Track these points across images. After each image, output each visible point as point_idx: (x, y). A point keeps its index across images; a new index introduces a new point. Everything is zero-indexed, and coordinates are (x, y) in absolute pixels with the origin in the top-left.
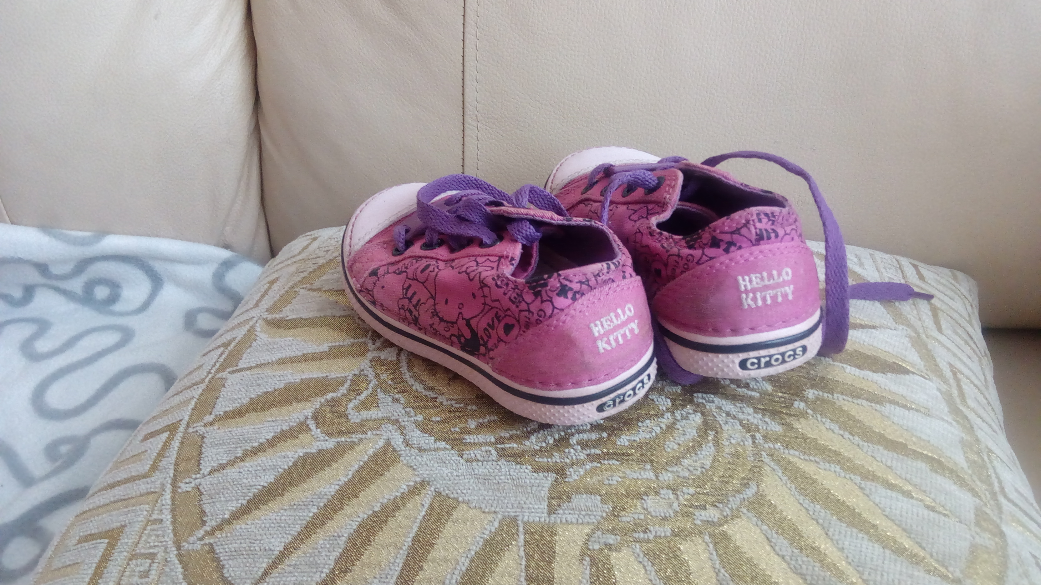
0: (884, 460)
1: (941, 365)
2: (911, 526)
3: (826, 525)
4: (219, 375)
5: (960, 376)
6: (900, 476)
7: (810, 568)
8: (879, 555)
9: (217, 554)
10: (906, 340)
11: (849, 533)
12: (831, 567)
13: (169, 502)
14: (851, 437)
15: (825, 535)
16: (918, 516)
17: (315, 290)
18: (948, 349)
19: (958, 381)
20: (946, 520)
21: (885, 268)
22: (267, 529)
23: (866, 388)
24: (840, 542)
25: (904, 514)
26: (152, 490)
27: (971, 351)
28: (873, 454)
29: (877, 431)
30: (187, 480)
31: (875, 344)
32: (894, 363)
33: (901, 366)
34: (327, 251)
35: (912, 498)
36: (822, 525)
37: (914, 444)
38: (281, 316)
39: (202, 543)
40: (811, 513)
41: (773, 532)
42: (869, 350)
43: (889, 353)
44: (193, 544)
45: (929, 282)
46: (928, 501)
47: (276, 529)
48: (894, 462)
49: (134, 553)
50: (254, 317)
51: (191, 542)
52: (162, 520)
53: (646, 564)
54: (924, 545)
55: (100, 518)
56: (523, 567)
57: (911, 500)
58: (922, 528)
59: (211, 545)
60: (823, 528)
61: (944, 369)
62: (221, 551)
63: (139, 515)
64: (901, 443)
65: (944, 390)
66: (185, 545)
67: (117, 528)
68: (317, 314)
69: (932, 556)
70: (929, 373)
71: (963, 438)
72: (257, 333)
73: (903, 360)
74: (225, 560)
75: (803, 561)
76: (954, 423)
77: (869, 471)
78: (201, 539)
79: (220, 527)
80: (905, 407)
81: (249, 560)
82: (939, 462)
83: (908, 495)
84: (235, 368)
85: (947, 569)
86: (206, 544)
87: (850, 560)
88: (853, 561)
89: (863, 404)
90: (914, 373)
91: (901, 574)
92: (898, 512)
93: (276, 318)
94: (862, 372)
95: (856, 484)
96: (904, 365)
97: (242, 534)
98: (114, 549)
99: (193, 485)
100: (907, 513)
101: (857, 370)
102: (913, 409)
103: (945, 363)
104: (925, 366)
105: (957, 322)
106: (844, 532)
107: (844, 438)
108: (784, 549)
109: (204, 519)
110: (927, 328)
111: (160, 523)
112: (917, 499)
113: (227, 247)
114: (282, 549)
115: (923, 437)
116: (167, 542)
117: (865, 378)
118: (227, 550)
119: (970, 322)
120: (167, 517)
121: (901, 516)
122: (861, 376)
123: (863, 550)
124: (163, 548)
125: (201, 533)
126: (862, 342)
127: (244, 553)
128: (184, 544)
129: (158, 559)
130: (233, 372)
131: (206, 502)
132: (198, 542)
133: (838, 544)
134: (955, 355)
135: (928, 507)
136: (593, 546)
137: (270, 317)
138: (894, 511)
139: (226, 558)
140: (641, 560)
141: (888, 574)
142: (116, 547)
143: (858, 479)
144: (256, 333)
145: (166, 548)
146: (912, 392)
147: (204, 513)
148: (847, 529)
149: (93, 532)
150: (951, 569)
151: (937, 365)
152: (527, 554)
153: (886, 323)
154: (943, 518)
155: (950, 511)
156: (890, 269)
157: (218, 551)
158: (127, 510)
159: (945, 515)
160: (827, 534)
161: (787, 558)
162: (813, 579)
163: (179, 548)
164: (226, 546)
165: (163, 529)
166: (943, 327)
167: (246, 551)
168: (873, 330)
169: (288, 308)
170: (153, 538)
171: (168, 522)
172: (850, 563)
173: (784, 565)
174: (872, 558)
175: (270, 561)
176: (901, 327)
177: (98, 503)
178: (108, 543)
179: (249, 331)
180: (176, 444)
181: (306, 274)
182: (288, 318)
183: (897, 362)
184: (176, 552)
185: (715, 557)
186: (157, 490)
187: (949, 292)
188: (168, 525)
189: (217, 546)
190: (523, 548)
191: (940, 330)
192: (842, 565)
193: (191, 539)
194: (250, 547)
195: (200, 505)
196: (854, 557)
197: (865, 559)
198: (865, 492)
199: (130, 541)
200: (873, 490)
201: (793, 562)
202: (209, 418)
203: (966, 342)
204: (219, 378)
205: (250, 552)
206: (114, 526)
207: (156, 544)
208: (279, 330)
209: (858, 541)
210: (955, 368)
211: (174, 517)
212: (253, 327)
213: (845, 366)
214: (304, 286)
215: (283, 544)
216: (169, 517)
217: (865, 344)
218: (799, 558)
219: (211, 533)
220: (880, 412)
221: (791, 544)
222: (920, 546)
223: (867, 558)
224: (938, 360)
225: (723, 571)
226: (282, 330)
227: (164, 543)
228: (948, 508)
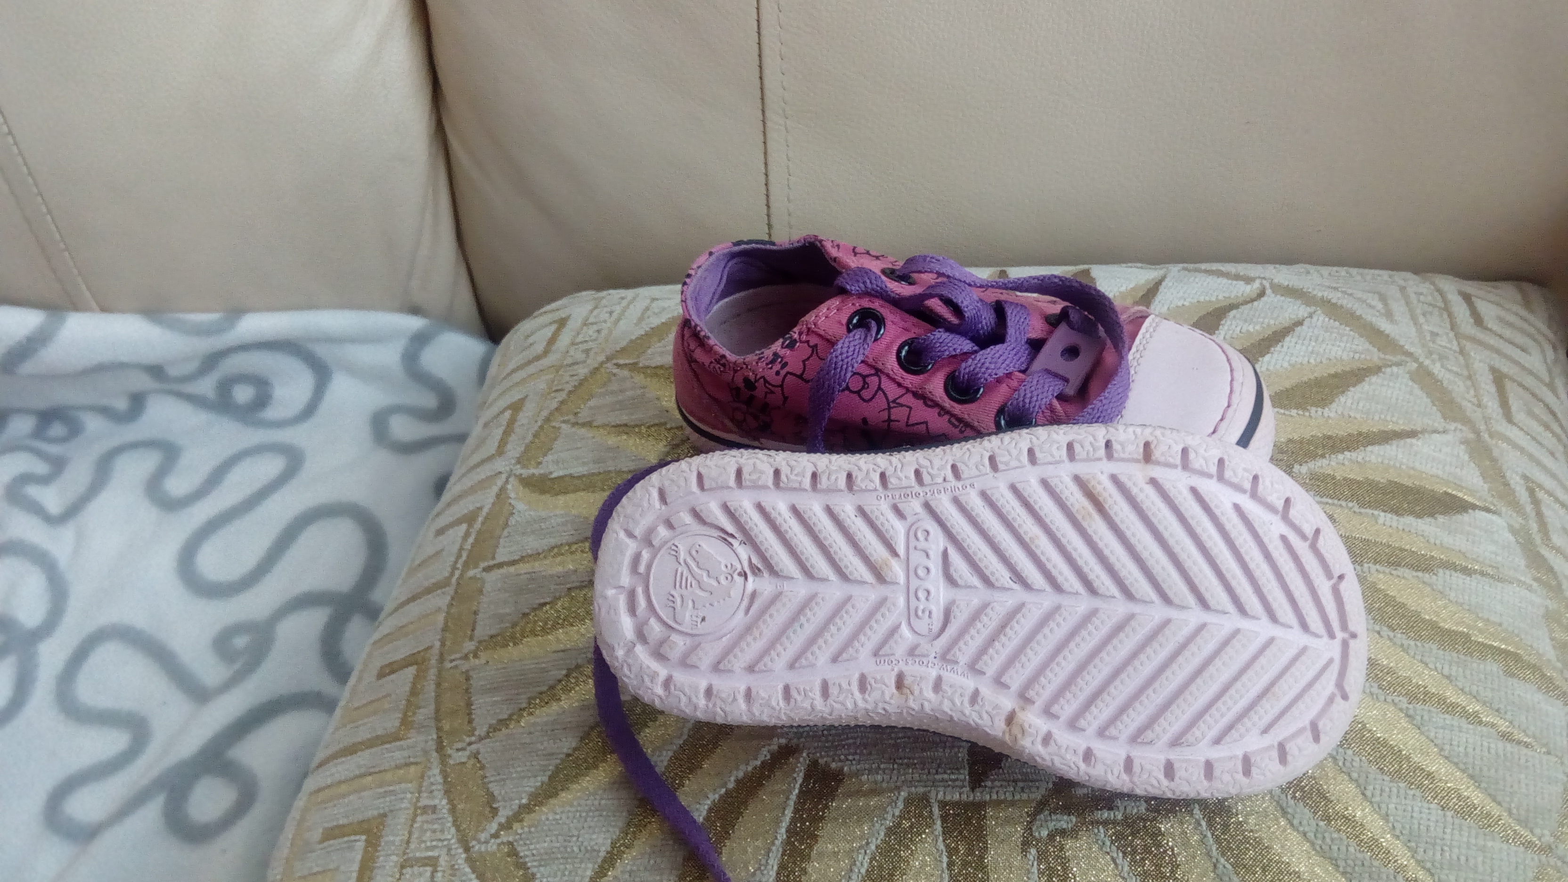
0: (1439, 666)
1: (1512, 482)
2: (1481, 770)
3: (1362, 781)
4: (471, 573)
5: (1541, 495)
6: (1462, 690)
7: (1343, 848)
8: (1437, 821)
9: (521, 857)
10: (1461, 450)
11: (1395, 790)
12: (1373, 845)
13: (439, 779)
14: (1391, 634)
15: (1361, 797)
16: (1489, 752)
17: (583, 425)
18: (1522, 450)
19: (1536, 502)
20: (1529, 752)
21: (1424, 315)
22: (583, 820)
23: (1407, 547)
24: (1383, 806)
25: (1470, 750)
26: (412, 760)
27: (1554, 440)
28: (1424, 659)
29: (1427, 617)
30: (460, 745)
31: (1417, 465)
32: (1446, 493)
33: (1454, 497)
34: (587, 352)
35: (1480, 723)
36: (1357, 781)
37: (1481, 631)
38: (542, 472)
39: (499, 841)
40: (1341, 764)
41: (1289, 797)
42: (1410, 477)
43: (1438, 477)
44: (485, 842)
45: (1489, 326)
46: (1503, 726)
47: (596, 819)
48: (1454, 668)
49: (405, 857)
50: (500, 473)
51: (483, 840)
52: (435, 806)
53: (1115, 855)
54: (1499, 798)
55: (346, 800)
56: (945, 865)
57: (1479, 728)
58: (1496, 771)
59: (510, 843)
60: (1358, 786)
61: (1518, 489)
62: (526, 853)
63: (402, 799)
64: (1462, 634)
65: (1517, 526)
66: (477, 847)
67: (374, 818)
68: (594, 468)
69: (1510, 814)
70: (1495, 501)
71: (1547, 607)
72: (513, 502)
73: (1460, 488)
74: (535, 866)
75: (1332, 840)
76: (1535, 584)
77: (1418, 686)
78: (496, 836)
79: (517, 817)
80: (1466, 571)
81: (568, 866)
82: (1516, 657)
83: (1475, 719)
84: (492, 563)
85: (1532, 832)
86: (503, 843)
87: (1398, 833)
88: (1401, 833)
89: (1405, 575)
90: (1474, 507)
91: (1468, 848)
92: (1461, 749)
93: (534, 475)
94: (1401, 519)
95: (1401, 710)
96: (1460, 495)
97: (552, 828)
98: (377, 851)
99: (467, 753)
100: (1474, 749)
101: (1395, 517)
102: (1475, 571)
103: (1518, 478)
104: (1490, 490)
105: (1534, 395)
106: (1387, 789)
107: (1382, 637)
108: (1305, 822)
109: (494, 806)
110: (1490, 419)
111: (434, 812)
112: (1486, 725)
113: (415, 310)
114: (609, 849)
115: (1493, 618)
116: (449, 840)
117: (1407, 529)
118: (534, 852)
119: (1551, 386)
120: (443, 803)
121: (1466, 754)
122: (1401, 527)
123: (1415, 815)
124: (445, 850)
125: (494, 827)
126: (1398, 465)
127: (559, 856)
128: (474, 843)
129: (441, 866)
130: (488, 569)
131: (492, 779)
132: (493, 841)
133: (1379, 808)
134: (1531, 457)
135: (1506, 737)
136: (1039, 833)
137: (525, 473)
138: (1456, 748)
139: (535, 864)
140: (1108, 850)
141: (1451, 847)
142: (379, 848)
143: (1403, 702)
144: (510, 501)
145: (449, 850)
146: (1474, 542)
147: (491, 797)
148: (1391, 784)
149: (341, 822)
150: (1538, 831)
151: (1507, 484)
152: (947, 846)
153: (1430, 423)
154: (1525, 751)
155: (1534, 737)
156: (1431, 313)
157: (522, 854)
158: (382, 790)
159: (1527, 745)
160: (1363, 794)
161: (1311, 835)
162: (1347, 865)
163: (467, 849)
164: (532, 847)
165: (440, 822)
166: (1514, 409)
167: (561, 853)
168: (1414, 441)
169: (550, 458)
170: (428, 834)
171: (445, 811)
172: (1398, 837)
173: (1307, 846)
174: (1428, 827)
175: (596, 866)
176: (1453, 426)
177: (337, 777)
178: (366, 840)
179: (498, 496)
180: (430, 688)
181: (562, 396)
182: (553, 476)
183: (1450, 491)
184: (464, 856)
185: (1211, 840)
186: (418, 760)
187: (1520, 339)
188: (446, 816)
189: (519, 845)
190: (941, 838)
191: (1508, 416)
192: (1387, 840)
193: (483, 836)
194: (566, 847)
195: (484, 783)
196: (1403, 827)
197: (1419, 828)
198: (1415, 722)
199: (398, 839)
200: (1426, 717)
201: (1320, 842)
202: (470, 646)
203: (1547, 427)
204: (471, 578)
205: (566, 855)
206: (370, 814)
207: (434, 843)
208: (543, 497)
209: (1408, 802)
210: (1533, 482)
211: (450, 801)
212: (503, 489)
213: (1376, 513)
214: (566, 418)
215: (609, 841)
216: (444, 802)
217: (1404, 467)
218: (1327, 835)
219: (507, 826)
220: (1430, 585)
221: (1315, 813)
222: (1494, 800)
223: (1422, 827)
224: (1508, 474)
225: (1222, 860)
226: (548, 496)
227: (445, 843)
228: (1530, 733)
